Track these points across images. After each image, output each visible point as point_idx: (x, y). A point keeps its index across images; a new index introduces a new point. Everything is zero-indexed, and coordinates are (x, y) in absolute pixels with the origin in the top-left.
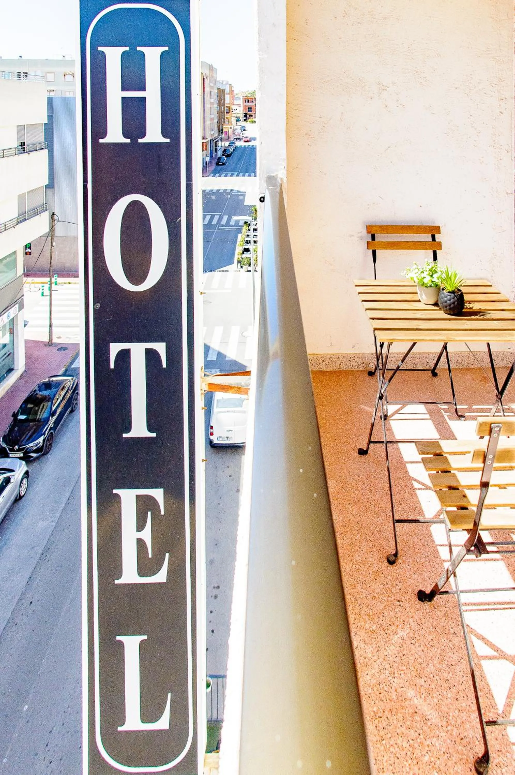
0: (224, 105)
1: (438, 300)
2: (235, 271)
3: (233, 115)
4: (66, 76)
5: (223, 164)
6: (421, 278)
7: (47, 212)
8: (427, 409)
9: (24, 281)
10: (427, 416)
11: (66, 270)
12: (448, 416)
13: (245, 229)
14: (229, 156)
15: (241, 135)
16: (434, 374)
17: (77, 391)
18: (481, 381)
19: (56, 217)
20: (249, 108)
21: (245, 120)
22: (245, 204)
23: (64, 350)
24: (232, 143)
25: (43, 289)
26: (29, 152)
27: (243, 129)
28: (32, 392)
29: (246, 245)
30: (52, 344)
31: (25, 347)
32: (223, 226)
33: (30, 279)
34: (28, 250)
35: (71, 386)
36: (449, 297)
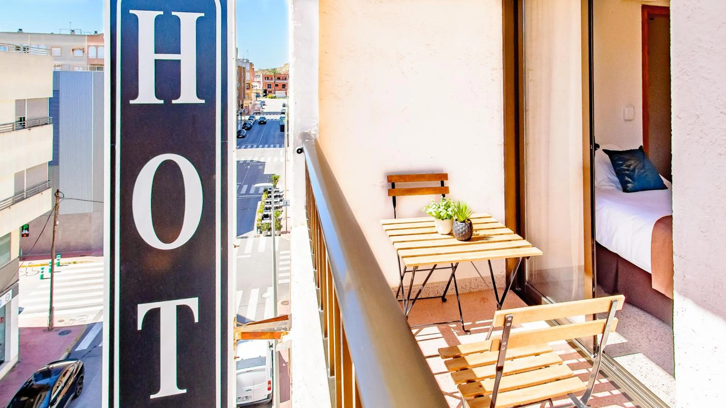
0: (244, 82)
1: (452, 230)
2: (255, 237)
3: (253, 91)
4: (75, 51)
5: (244, 137)
6: (438, 212)
7: (51, 189)
8: (440, 329)
9: (20, 265)
10: (440, 335)
11: (71, 249)
12: (457, 333)
13: (264, 196)
14: (248, 129)
15: (261, 110)
16: (444, 300)
17: (82, 375)
18: (481, 301)
19: (60, 195)
20: (268, 85)
21: (264, 96)
22: (265, 173)
23: (67, 333)
24: (252, 117)
25: (42, 272)
26: (30, 127)
27: (262, 104)
28: (26, 383)
29: (265, 212)
30: (52, 329)
31: (19, 336)
32: (243, 194)
33: (26, 263)
34: (25, 232)
35: (75, 370)
36: (461, 226)
